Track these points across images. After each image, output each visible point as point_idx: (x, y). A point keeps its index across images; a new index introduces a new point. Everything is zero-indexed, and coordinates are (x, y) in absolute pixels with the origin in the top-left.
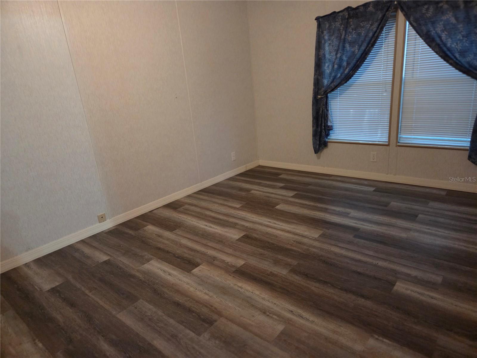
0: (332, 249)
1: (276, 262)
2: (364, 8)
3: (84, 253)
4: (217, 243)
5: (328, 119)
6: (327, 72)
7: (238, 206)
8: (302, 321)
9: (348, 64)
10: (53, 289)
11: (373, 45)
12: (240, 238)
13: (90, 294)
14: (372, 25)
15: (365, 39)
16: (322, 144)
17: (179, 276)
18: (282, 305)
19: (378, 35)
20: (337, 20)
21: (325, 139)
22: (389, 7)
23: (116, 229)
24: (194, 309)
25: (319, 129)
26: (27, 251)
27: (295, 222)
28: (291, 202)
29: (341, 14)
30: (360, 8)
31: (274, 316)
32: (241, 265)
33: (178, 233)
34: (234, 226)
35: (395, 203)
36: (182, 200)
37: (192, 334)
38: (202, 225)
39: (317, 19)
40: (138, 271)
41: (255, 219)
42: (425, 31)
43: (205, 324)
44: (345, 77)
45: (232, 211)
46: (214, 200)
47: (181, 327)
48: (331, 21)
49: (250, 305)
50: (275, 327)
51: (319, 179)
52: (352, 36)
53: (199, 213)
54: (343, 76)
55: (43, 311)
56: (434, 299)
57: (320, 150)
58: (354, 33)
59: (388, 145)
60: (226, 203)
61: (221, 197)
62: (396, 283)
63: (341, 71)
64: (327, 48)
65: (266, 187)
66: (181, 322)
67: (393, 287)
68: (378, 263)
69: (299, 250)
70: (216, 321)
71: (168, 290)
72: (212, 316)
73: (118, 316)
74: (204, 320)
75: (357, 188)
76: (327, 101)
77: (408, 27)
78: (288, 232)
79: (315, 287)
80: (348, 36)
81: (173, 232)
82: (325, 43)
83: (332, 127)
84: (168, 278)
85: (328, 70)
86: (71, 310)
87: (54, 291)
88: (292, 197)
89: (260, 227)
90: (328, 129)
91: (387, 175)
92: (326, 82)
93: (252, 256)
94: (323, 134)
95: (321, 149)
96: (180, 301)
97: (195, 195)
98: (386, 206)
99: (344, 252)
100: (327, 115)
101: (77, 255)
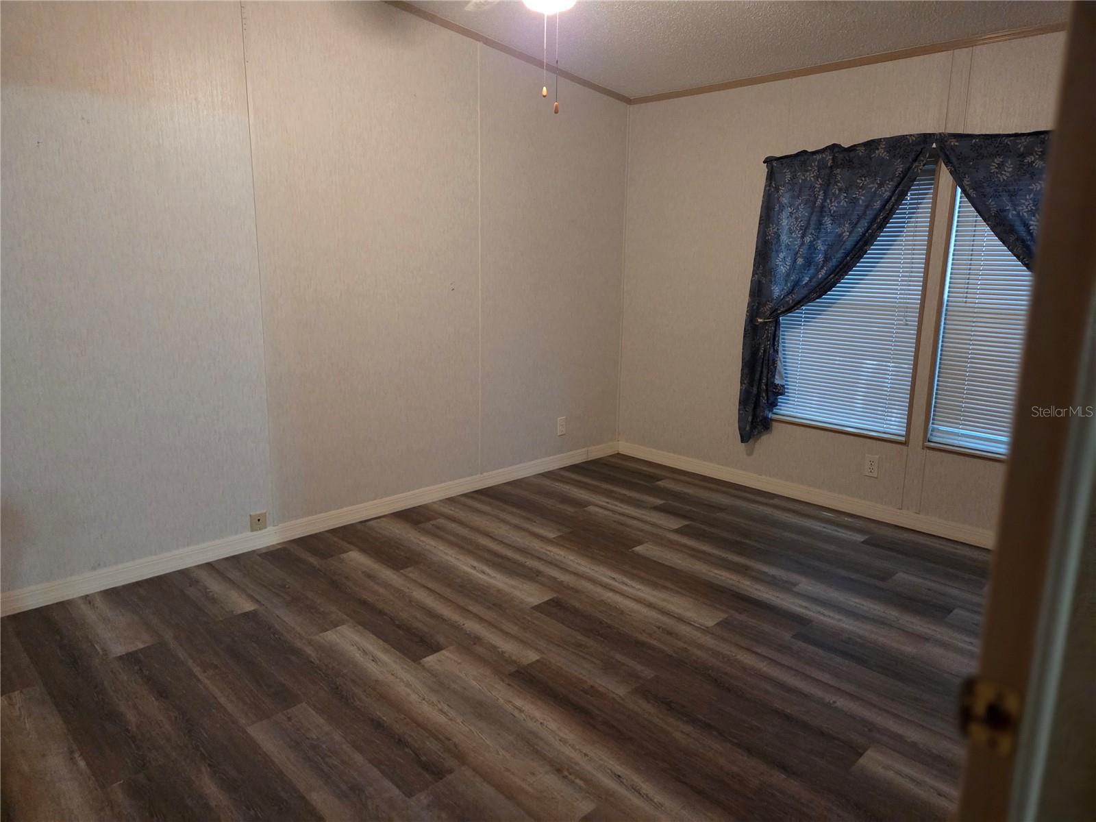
0: (738, 657)
1: (609, 667)
2: (865, 150)
3: (209, 590)
4: (489, 608)
5: (776, 369)
6: (782, 271)
7: (552, 535)
8: (637, 801)
9: (827, 259)
10: (129, 655)
11: (882, 226)
12: (540, 604)
13: (201, 676)
14: (881, 185)
15: (865, 213)
16: (760, 424)
17: (394, 666)
18: (601, 760)
19: (893, 206)
20: (810, 168)
21: (767, 412)
22: (921, 152)
23: (284, 549)
24: (409, 740)
25: (755, 390)
26: (94, 569)
27: (672, 587)
28: (670, 541)
29: (818, 157)
30: (858, 148)
31: (577, 781)
32: (530, 662)
33: (411, 575)
34: (531, 576)
35: (905, 576)
36: (435, 506)
37: (396, 792)
38: (466, 565)
39: (768, 161)
40: (310, 643)
41: (583, 569)
42: (994, 209)
43: (427, 776)
44: (818, 286)
45: (536, 545)
46: (502, 515)
47: (375, 773)
48: (797, 169)
49: (532, 748)
50: (575, 804)
51: (745, 499)
52: (839, 203)
53: (464, 538)
54: (813, 284)
55: (100, 697)
56: (945, 796)
57: (754, 435)
58: (842, 197)
59: (905, 443)
60: (527, 525)
61: (518, 512)
62: (865, 750)
63: (812, 271)
64: (785, 222)
65: (622, 501)
66: (376, 763)
67: (858, 759)
68: (834, 702)
69: (666, 648)
70: (450, 771)
71: (365, 691)
72: (444, 759)
73: (250, 730)
74: (426, 767)
75: (827, 531)
76: (775, 331)
77: (961, 198)
78: (650, 606)
79: (682, 732)
80: (831, 202)
81: (402, 571)
82: (781, 210)
83: (784, 388)
84: (370, 666)
85: (784, 267)
86: (156, 703)
87: (130, 658)
88: (677, 531)
89: (590, 587)
90: (775, 393)
91: (899, 511)
92: (777, 291)
93: (559, 646)
94: (763, 401)
95: (755, 433)
96: (385, 719)
97: (464, 500)
98: (883, 579)
99: (764, 667)
100: (774, 362)
101: (191, 592)
